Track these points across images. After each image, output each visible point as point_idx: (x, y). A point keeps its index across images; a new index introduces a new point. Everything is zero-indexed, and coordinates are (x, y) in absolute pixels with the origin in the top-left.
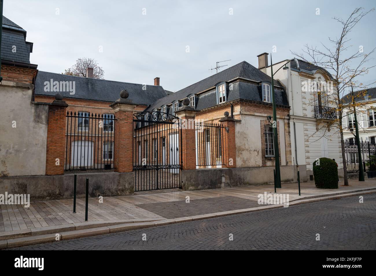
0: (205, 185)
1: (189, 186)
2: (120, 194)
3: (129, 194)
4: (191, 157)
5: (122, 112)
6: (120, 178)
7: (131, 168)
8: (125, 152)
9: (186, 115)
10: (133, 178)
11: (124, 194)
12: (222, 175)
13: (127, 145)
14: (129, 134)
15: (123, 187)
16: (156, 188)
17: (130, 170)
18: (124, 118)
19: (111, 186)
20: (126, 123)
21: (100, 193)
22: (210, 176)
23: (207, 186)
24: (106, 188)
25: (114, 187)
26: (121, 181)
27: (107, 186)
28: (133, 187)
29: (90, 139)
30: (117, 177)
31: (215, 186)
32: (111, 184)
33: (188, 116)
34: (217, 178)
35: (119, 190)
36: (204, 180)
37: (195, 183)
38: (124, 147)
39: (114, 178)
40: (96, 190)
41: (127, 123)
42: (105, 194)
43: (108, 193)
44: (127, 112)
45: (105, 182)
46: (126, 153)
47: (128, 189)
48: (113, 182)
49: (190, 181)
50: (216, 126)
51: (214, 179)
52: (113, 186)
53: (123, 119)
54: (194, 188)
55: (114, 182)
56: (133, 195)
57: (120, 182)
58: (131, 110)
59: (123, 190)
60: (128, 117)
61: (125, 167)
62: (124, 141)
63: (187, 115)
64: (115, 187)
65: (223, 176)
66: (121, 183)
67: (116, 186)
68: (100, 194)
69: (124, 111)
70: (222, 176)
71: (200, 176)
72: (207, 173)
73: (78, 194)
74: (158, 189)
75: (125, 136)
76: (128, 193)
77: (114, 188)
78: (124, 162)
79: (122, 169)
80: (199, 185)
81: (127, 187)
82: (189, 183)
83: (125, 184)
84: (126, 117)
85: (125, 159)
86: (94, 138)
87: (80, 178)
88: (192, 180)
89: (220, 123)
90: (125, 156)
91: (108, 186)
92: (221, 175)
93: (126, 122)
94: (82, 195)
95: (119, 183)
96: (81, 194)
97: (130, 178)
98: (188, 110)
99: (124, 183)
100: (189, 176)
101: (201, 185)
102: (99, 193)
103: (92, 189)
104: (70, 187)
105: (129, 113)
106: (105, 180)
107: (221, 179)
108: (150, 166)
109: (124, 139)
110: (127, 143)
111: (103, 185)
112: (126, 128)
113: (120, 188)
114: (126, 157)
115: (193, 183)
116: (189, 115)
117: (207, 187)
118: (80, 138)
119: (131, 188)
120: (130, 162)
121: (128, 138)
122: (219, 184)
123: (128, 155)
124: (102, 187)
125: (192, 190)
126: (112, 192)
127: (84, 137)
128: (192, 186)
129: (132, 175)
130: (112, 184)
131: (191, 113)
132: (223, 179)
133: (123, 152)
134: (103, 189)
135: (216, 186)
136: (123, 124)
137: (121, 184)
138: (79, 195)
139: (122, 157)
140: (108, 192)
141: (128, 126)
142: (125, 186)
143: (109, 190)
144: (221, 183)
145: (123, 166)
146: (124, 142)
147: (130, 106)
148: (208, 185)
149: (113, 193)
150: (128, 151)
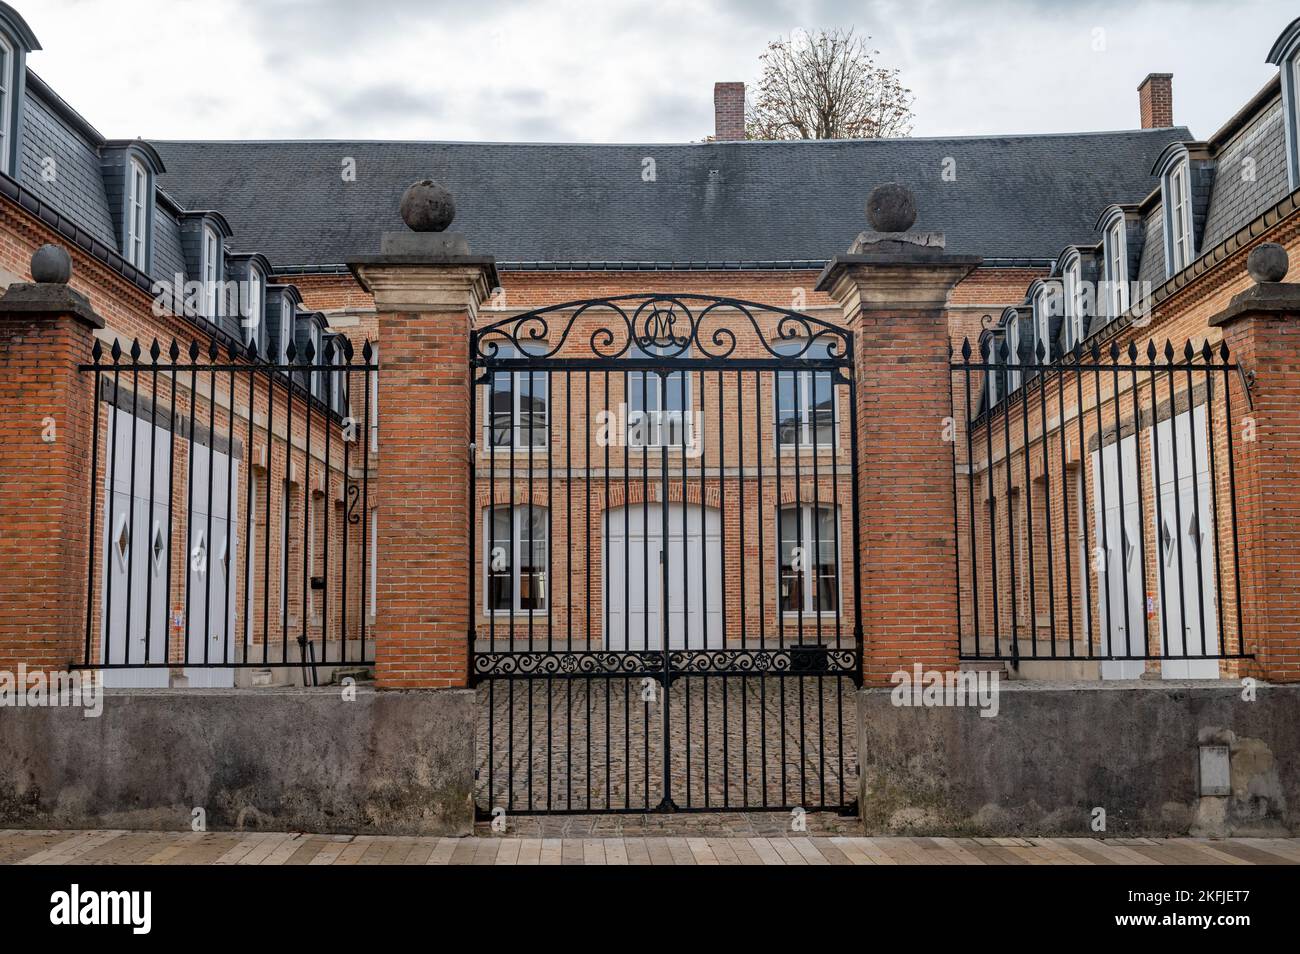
0: (1032, 802)
1: (892, 805)
2: (377, 821)
3: (438, 827)
4: (915, 599)
5: (393, 318)
6: (377, 727)
7: (458, 664)
8: (417, 564)
9: (869, 297)
10: (463, 728)
11: (402, 822)
12: (1201, 736)
13: (424, 518)
14: (439, 448)
15: (400, 781)
16: (655, 802)
17: (450, 675)
18: (406, 353)
19: (321, 769)
20: (418, 382)
21: (256, 811)
22: (1080, 737)
23: (1051, 809)
24: (291, 780)
25: (341, 778)
26: (388, 741)
27: (299, 767)
28: (462, 787)
29: (694, 497)
30: (359, 716)
31: (1136, 816)
32: (323, 757)
33: (886, 308)
34: (1156, 753)
35: (375, 797)
36: (1028, 763)
37: (947, 784)
38: (411, 533)
39: (341, 721)
40: (231, 787)
41: (426, 382)
42: (284, 818)
43: (304, 810)
44: (423, 317)
45: (285, 746)
46: (418, 572)
47: (430, 796)
48: (332, 747)
49: (902, 770)
50: (1161, 359)
51: (1121, 761)
52: (335, 772)
53: (400, 359)
54: (933, 819)
55: (342, 749)
56: (462, 833)
57: (380, 747)
58: (452, 301)
59: (396, 802)
60: (435, 346)
61: (414, 659)
62: (405, 495)
63: (878, 298)
64: (349, 777)
65: (1212, 742)
66: (387, 752)
67: (357, 772)
68: (259, 815)
69: (403, 308)
70: (1198, 746)
71: (991, 738)
72: (1056, 715)
73: (131, 807)
74: (667, 806)
75: (412, 465)
76: (429, 820)
77: (341, 786)
78: (409, 628)
79: (394, 667)
80: (983, 799)
81: (425, 782)
82: (892, 780)
83: (414, 761)
84: (421, 344)
85: (412, 609)
86: (712, 491)
87: (144, 712)
88: (917, 760)
89: (1216, 335)
90: (412, 588)
91: (305, 771)
92: (1194, 735)
93: (419, 374)
94: (152, 811)
95: (373, 752)
96: (148, 805)
97: (447, 725)
98: (879, 266)
99: (407, 756)
100: (893, 732)
101: (1004, 804)
102: (252, 809)
103: (207, 779)
104: (88, 764)
105: (437, 318)
106: (288, 733)
107: (1194, 763)
108: (614, 653)
109: (411, 486)
110: (427, 510)
111: (272, 761)
112: (419, 412)
113: (380, 783)
114: (423, 596)
115: (932, 781)
116: (892, 298)
117: (1051, 819)
118: (636, 491)
119: (452, 792)
120: (448, 628)
121: (433, 480)
122: (1171, 806)
123: (432, 580)
124: (266, 774)
125: (917, 833)
126: (330, 804)
127: (659, 486)
128: (919, 800)
129: (457, 711)
130: (331, 757)
131: (909, 283)
132: (1214, 769)
133: (402, 565)
134: (275, 783)
135: (1145, 813)
136: (404, 389)
137: (387, 763)
138: (137, 812)
139: (394, 596)
140: (305, 804)
141: (434, 404)
142: (409, 774)
143: (313, 792)
144: (1191, 793)
145: (403, 651)
146: (407, 502)
147: (435, 273)
148: (1069, 802)
149: (334, 810)
150: (432, 556)
